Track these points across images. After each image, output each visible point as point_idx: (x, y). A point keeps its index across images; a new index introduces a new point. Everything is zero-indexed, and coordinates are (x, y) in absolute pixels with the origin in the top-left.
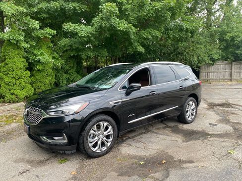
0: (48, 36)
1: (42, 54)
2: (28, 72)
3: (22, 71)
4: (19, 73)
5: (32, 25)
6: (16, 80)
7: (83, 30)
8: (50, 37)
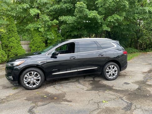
0: (54, 24)
1: (51, 34)
2: (44, 44)
3: (41, 43)
4: (39, 44)
5: (45, 19)
6: (38, 48)
7: (69, 19)
8: (55, 24)
